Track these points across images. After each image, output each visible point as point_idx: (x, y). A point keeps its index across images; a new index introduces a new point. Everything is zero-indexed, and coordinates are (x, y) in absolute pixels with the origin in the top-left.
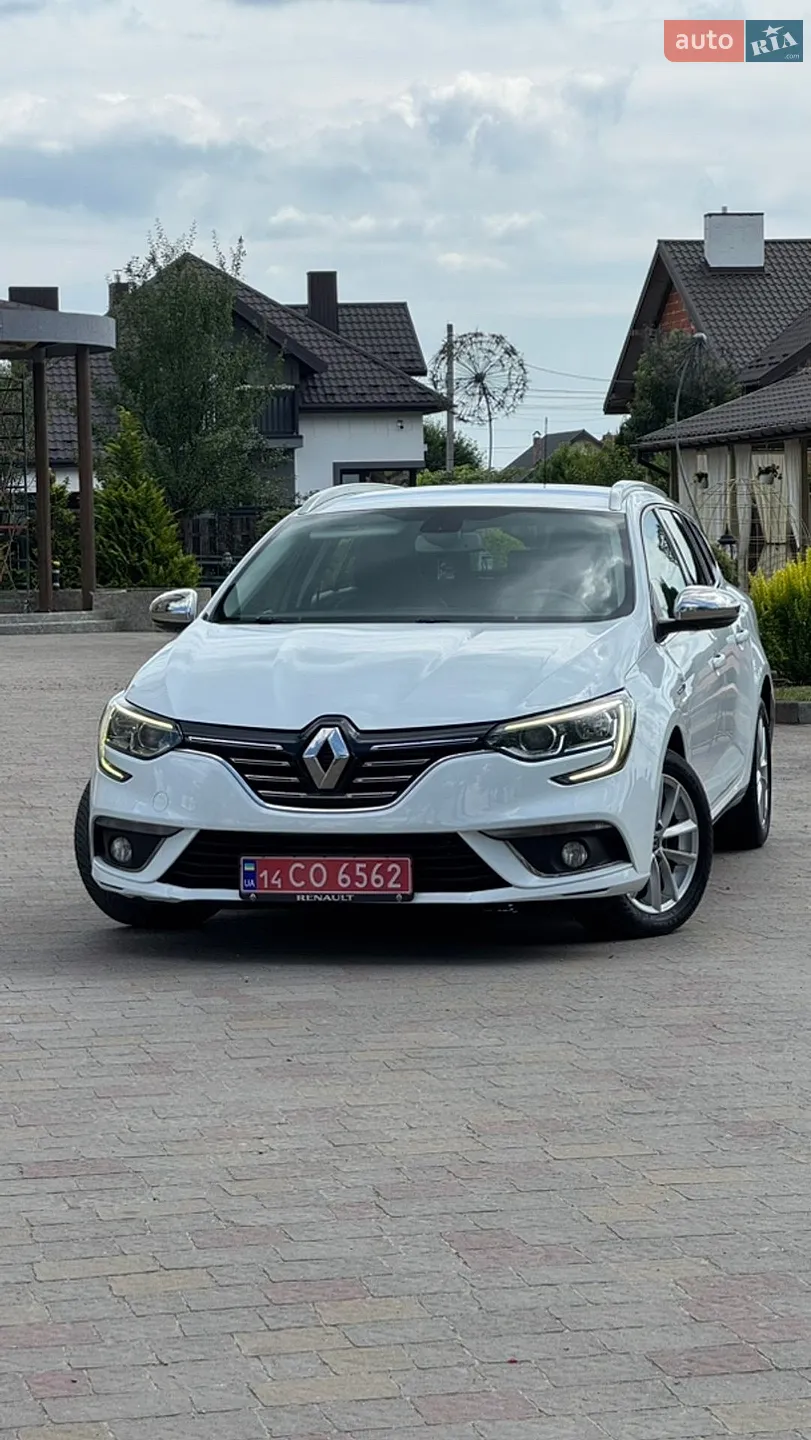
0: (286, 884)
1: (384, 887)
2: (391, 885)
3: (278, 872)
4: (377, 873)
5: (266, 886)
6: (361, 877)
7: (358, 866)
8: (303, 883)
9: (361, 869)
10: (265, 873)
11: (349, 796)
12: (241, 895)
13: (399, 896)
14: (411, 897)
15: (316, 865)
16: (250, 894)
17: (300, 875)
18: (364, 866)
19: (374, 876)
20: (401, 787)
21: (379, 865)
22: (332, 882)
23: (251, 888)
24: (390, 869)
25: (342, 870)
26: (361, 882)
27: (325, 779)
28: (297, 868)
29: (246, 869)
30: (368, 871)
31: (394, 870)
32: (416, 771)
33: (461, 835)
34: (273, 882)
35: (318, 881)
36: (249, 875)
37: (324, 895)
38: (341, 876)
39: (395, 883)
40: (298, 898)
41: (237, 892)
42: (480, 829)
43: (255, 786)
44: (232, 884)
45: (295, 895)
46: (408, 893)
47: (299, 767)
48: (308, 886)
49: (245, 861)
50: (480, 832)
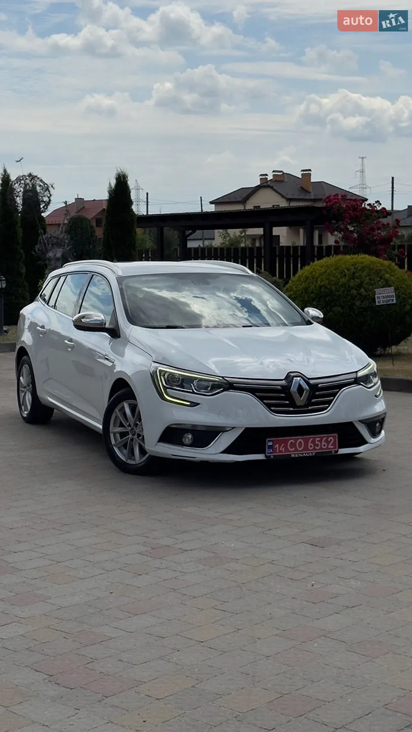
0: (287, 450)
1: (327, 448)
2: (329, 447)
3: (283, 445)
4: (324, 442)
5: (278, 451)
6: (318, 444)
7: (317, 439)
8: (294, 449)
9: (318, 441)
10: (277, 446)
11: (310, 408)
12: (266, 456)
13: (333, 452)
14: (338, 451)
15: (300, 440)
16: (271, 456)
17: (293, 445)
18: (319, 439)
19: (323, 443)
20: (329, 402)
21: (325, 438)
22: (306, 448)
23: (271, 453)
24: (329, 440)
25: (310, 441)
26: (318, 447)
27: (301, 400)
28: (291, 442)
29: (269, 444)
30: (320, 441)
31: (331, 440)
32: (334, 395)
33: (354, 423)
34: (281, 449)
35: (300, 448)
36: (270, 447)
37: (303, 454)
38: (310, 444)
39: (331, 445)
40: (292, 456)
41: (264, 455)
42: (359, 419)
43: (269, 406)
44: (262, 451)
45: (290, 455)
46: (336, 450)
47: (289, 396)
48: (296, 450)
49: (269, 441)
50: (359, 421)
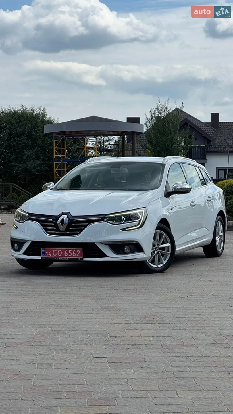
0: (52, 255)
1: (76, 256)
2: (77, 256)
3: (50, 252)
4: (74, 252)
5: (47, 255)
6: (70, 254)
7: (70, 251)
8: (56, 255)
9: (70, 252)
10: (47, 252)
11: (68, 233)
12: (41, 258)
13: (79, 259)
14: (82, 259)
15: (60, 250)
16: (43, 257)
17: (55, 253)
18: (71, 251)
19: (73, 253)
20: (81, 231)
21: (75, 250)
22: (63, 255)
23: (44, 256)
24: (77, 252)
25: (66, 251)
26: (70, 255)
27: (62, 228)
28: (55, 251)
29: (43, 251)
30: (72, 252)
31: (78, 252)
32: (85, 226)
33: (95, 243)
34: (49, 254)
35: (60, 255)
36: (43, 253)
37: (61, 258)
38: (65, 253)
39: (79, 255)
40: (55, 259)
41: (40, 257)
42: (100, 242)
43: (46, 230)
44: (39, 255)
45: (54, 258)
47: (56, 225)
48: (57, 256)
49: (42, 249)
